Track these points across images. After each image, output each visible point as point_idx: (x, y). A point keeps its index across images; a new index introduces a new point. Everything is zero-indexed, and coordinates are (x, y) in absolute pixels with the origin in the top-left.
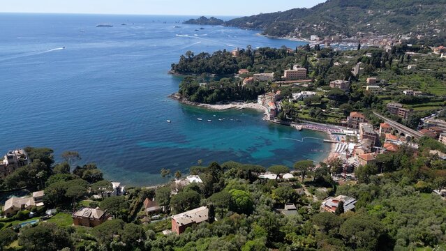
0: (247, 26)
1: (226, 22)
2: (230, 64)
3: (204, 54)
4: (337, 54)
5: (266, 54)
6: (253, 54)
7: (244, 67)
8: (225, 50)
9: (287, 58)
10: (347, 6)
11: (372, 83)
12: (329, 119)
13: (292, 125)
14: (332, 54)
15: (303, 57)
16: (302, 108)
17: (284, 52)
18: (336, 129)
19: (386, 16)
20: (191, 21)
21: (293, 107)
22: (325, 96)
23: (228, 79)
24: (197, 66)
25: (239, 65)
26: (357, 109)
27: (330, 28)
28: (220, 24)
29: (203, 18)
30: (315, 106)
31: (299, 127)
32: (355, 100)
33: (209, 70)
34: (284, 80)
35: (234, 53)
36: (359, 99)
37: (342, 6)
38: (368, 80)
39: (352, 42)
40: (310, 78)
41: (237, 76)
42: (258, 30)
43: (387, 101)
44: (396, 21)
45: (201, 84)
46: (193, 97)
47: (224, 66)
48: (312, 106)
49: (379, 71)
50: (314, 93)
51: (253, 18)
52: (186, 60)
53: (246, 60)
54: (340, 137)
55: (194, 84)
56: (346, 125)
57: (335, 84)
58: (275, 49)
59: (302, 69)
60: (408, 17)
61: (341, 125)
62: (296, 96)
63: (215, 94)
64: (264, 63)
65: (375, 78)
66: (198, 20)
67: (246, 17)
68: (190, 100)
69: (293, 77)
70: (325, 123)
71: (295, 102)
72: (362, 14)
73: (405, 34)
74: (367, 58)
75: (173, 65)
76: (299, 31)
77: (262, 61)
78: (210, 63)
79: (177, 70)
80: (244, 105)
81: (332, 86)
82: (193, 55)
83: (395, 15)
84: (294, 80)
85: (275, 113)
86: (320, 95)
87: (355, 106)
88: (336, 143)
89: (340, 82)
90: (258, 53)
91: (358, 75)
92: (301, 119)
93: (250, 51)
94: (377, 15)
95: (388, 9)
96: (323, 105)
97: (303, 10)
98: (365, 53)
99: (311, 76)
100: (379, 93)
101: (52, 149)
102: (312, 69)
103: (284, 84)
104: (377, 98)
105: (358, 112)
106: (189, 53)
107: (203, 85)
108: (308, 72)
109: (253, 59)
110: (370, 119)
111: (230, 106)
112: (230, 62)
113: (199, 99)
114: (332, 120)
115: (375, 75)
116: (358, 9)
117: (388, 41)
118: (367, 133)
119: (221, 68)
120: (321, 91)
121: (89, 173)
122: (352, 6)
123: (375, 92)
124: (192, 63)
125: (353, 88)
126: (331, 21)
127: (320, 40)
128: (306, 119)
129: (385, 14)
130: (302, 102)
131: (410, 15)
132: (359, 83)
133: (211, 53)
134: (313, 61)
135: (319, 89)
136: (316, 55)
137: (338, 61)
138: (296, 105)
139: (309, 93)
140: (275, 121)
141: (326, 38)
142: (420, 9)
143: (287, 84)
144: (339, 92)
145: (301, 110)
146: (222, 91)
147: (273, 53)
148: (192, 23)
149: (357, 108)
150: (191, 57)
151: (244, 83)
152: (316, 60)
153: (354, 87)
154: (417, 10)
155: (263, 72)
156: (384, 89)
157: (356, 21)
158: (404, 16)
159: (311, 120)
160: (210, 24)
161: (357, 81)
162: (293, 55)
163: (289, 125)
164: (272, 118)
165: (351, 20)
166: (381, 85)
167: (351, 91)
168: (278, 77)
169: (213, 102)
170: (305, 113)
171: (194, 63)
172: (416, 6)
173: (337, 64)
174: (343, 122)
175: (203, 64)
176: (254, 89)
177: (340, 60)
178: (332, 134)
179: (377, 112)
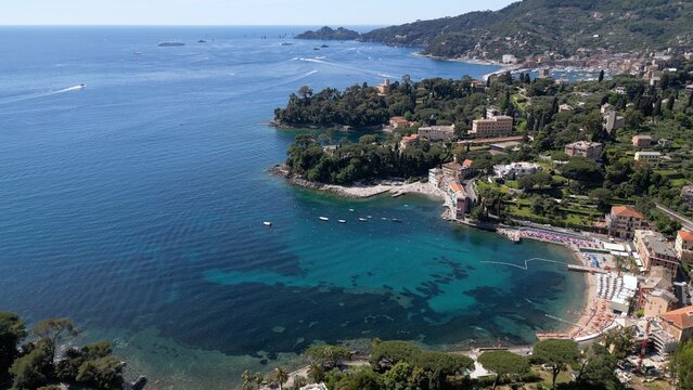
0: (396, 41)
1: (363, 35)
2: (374, 109)
3: (330, 92)
4: (562, 90)
5: (437, 89)
6: (413, 90)
7: (398, 113)
8: (365, 84)
9: (474, 96)
10: (559, 6)
11: (642, 146)
12: (570, 219)
13: (501, 231)
14: (554, 89)
15: (502, 95)
16: (515, 195)
17: (466, 86)
18: (587, 239)
19: (624, 21)
20: (308, 35)
21: (500, 194)
22: (556, 171)
23: (372, 137)
24: (318, 111)
25: (390, 110)
26: (622, 199)
27: (534, 42)
28: (352, 39)
29: (326, 29)
30: (540, 191)
31: (514, 234)
32: (616, 180)
33: (339, 120)
34: (474, 137)
35: (381, 89)
36: (623, 178)
37: (552, 7)
38: (635, 140)
39: (572, 64)
40: (519, 134)
41: (387, 129)
42: (415, 46)
43: (677, 182)
44: (640, 30)
45: (325, 148)
46: (312, 173)
47: (364, 112)
48: (535, 191)
49: (650, 121)
50: (536, 165)
51: (405, 29)
52: (300, 103)
53: (403, 100)
54: (599, 257)
55: (312, 149)
56: (604, 231)
57: (575, 149)
58: (451, 81)
59: (505, 117)
60: (660, 22)
61: (595, 230)
62: (502, 170)
63: (350, 167)
64: (433, 105)
65: (648, 137)
66: (318, 32)
67: (394, 27)
68: (306, 178)
69: (488, 131)
70: (563, 226)
71: (500, 182)
72: (583, 19)
73: (660, 50)
74: (619, 96)
75: (277, 111)
76: (482, 47)
77: (429, 102)
78: (340, 107)
79: (285, 119)
80: (405, 187)
81: (569, 153)
82: (311, 93)
83: (640, 19)
84: (492, 137)
85: (467, 206)
86: (546, 169)
87: (618, 191)
88: (594, 273)
89: (584, 145)
90: (421, 89)
91: (614, 130)
92: (516, 217)
93: (408, 85)
94: (608, 19)
95: (626, 10)
96: (555, 190)
97: (487, 14)
98: (613, 86)
99: (520, 129)
100: (661, 165)
101: (15, 314)
102: (520, 116)
103: (474, 145)
104: (659, 177)
105: (626, 203)
106: (305, 90)
107: (329, 150)
108: (514, 123)
109: (414, 99)
110: (652, 219)
111: (379, 189)
112: (375, 105)
113: (323, 178)
114: (576, 220)
115: (646, 130)
116: (578, 10)
117: (632, 62)
118: (659, 255)
119: (359, 116)
120: (547, 161)
121: (92, 368)
122: (567, 6)
123: (652, 164)
124: (309, 108)
125: (609, 156)
126: (534, 31)
127: (519, 62)
128: (527, 219)
129: (621, 18)
130: (515, 183)
131: (663, 19)
132: (618, 147)
133: (342, 90)
134: (520, 101)
135: (543, 157)
136: (524, 90)
137: (565, 102)
138: (504, 189)
139: (526, 165)
140: (467, 221)
141: (528, 60)
142: (680, 9)
143: (480, 145)
144: (586, 166)
145: (514, 200)
146: (364, 161)
147: (448, 88)
148: (309, 38)
149: (621, 195)
150: (308, 96)
151: (403, 145)
152: (525, 101)
153: (612, 154)
154: (674, 11)
155: (435, 125)
156: (667, 157)
157: (574, 30)
158: (654, 21)
159: (536, 221)
160: (337, 39)
161: (614, 141)
162: (482, 90)
163: (495, 231)
164: (459, 215)
165: (566, 29)
166: (660, 149)
167: (605, 161)
168: (462, 133)
169: (348, 182)
170: (522, 205)
171: (312, 108)
172: (673, 5)
173: (564, 107)
174: (599, 224)
175: (329, 110)
176: (422, 156)
177: (569, 101)
178: (582, 250)
179: (661, 203)
